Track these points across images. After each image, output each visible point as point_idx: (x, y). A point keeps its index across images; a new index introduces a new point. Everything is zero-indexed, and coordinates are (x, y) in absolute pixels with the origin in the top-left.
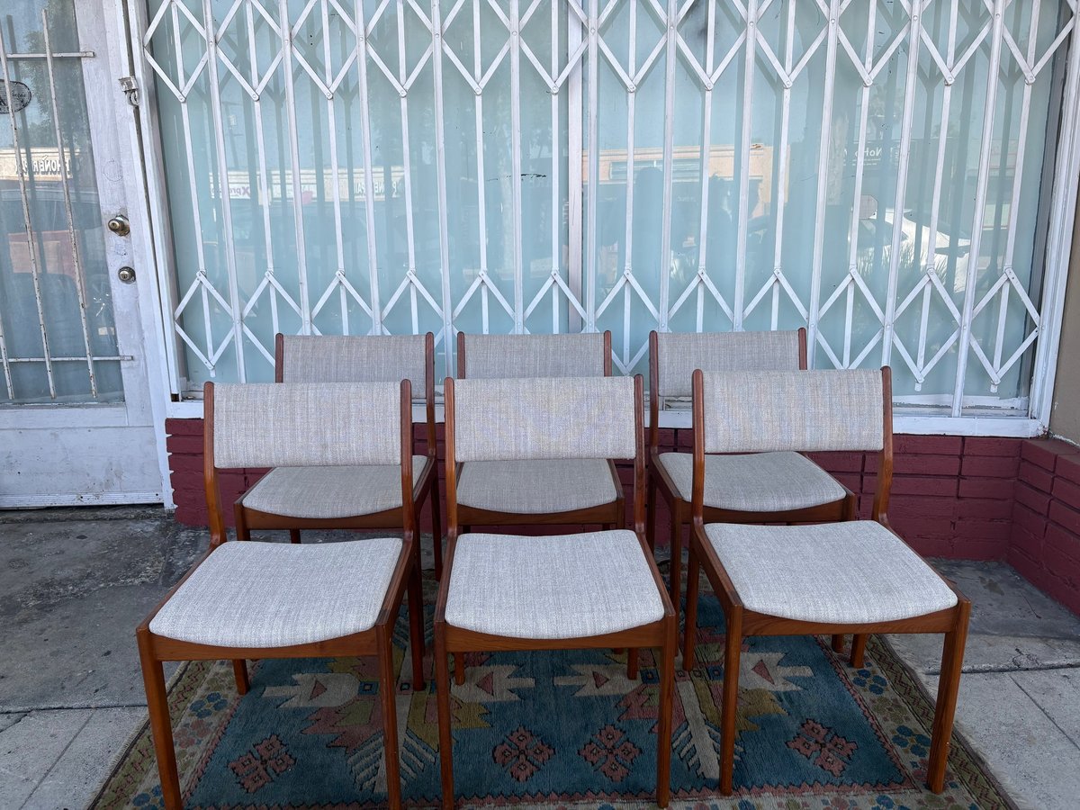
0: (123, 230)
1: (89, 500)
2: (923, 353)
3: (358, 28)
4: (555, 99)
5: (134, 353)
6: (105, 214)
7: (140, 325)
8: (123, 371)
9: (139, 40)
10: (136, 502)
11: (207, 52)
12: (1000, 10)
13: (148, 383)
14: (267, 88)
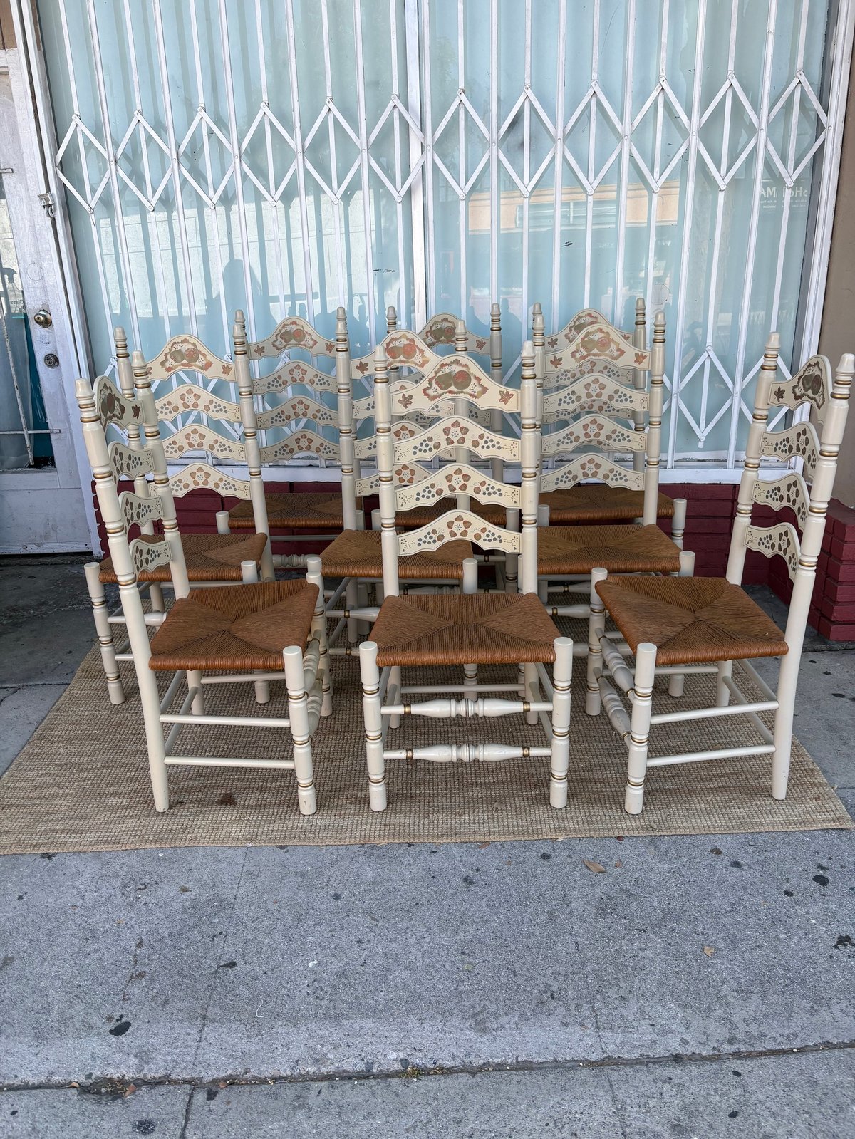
0: (46, 323)
1: (32, 549)
2: (704, 417)
3: (232, 147)
4: (399, 207)
5: (61, 427)
6: (30, 309)
7: (65, 403)
8: (53, 442)
9: (52, 161)
10: (69, 551)
11: (109, 171)
12: (764, 125)
13: (74, 451)
14: (160, 199)
